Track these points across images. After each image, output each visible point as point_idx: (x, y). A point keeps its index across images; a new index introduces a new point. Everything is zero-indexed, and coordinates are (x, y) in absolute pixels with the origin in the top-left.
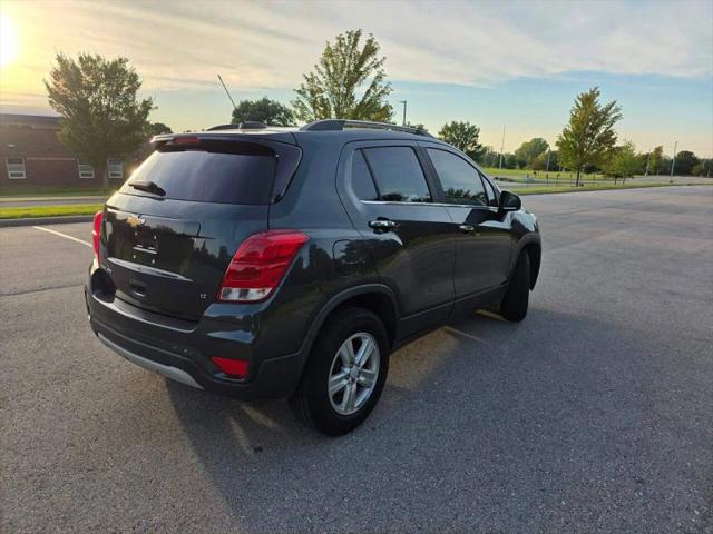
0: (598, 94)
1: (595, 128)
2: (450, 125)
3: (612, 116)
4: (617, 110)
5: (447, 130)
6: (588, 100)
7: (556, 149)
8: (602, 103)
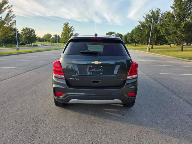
0: (69, 24)
1: (69, 32)
2: (25, 28)
3: (73, 29)
4: (73, 28)
5: (24, 30)
6: (66, 25)
7: (54, 37)
8: (70, 26)
